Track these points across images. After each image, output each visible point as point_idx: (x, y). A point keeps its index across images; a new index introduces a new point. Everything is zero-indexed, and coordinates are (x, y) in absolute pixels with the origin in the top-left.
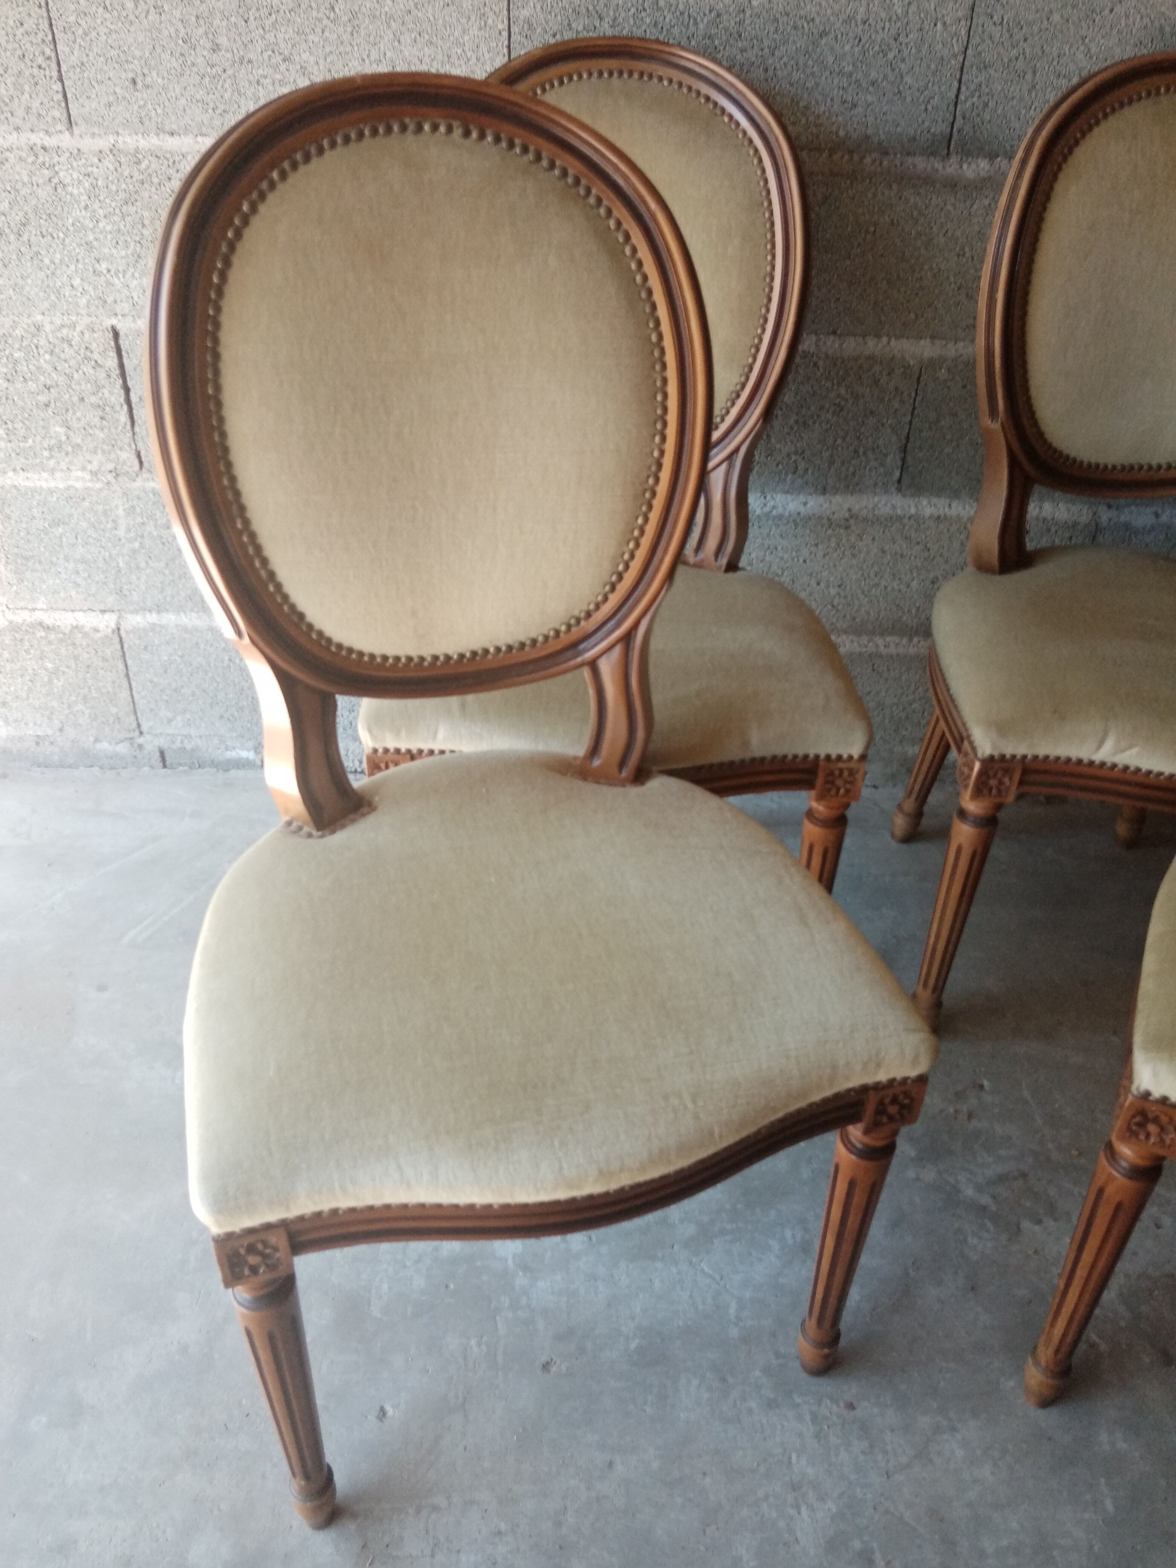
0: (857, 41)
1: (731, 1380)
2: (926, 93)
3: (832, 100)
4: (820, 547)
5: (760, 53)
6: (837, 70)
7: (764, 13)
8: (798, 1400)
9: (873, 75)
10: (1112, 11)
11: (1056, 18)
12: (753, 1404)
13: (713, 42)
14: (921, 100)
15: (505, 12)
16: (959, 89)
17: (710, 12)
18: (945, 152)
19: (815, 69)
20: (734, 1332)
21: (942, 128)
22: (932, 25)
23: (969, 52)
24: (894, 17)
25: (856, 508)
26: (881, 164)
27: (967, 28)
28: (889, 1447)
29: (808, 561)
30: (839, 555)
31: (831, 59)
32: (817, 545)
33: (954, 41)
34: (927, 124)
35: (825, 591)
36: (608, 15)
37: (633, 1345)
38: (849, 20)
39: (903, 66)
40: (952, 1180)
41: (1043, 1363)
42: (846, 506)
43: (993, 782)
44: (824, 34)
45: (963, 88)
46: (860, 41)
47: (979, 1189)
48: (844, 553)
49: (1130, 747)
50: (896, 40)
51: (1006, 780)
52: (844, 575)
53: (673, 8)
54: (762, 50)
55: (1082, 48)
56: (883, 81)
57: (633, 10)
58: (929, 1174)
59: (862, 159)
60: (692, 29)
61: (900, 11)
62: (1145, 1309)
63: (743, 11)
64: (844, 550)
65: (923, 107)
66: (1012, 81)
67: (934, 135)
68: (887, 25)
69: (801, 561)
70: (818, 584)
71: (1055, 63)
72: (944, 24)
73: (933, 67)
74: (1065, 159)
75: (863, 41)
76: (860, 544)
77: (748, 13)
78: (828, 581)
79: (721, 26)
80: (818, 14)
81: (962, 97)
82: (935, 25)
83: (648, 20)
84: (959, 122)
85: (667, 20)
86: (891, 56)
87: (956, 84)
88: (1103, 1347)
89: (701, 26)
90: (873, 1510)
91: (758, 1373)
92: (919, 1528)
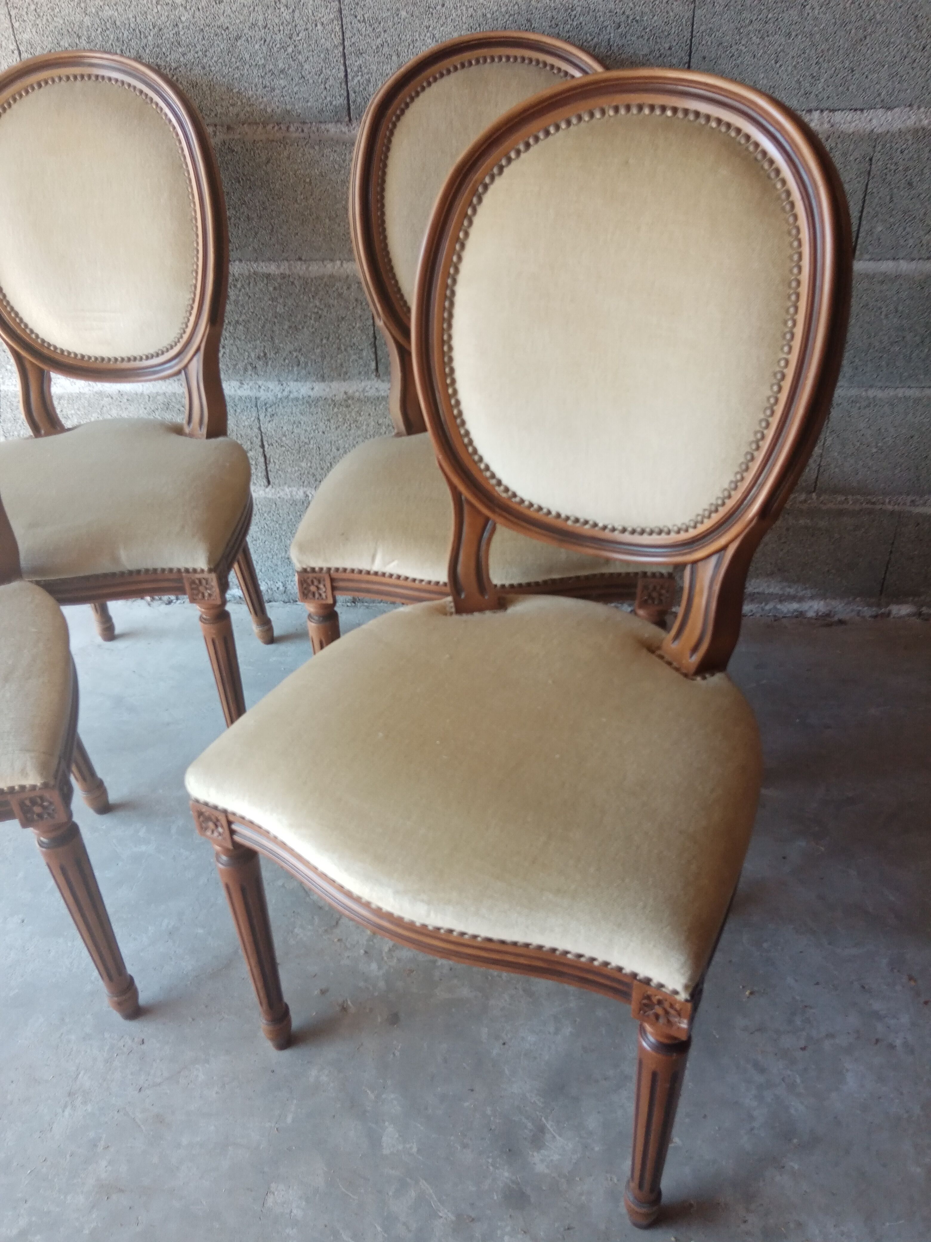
0: (262, 42)
1: (67, 1020)
2: (322, 76)
3: (256, 86)
4: (332, 421)
5: (196, 56)
6: (254, 64)
7: (191, 25)
9: (281, 65)
10: (443, 5)
11: (403, 14)
12: (73, 1037)
13: (161, 49)
14: (320, 81)
15: (12, 37)
16: (346, 71)
17: (154, 27)
18: (347, 119)
19: (238, 64)
21: (340, 101)
22: (314, 25)
23: (346, 43)
24: (285, 22)
25: (350, 392)
26: (303, 131)
27: (340, 26)
28: (153, 1072)
29: (326, 433)
30: (347, 428)
31: (247, 56)
32: (329, 420)
33: (333, 35)
34: (328, 99)
36: (83, 34)
37: (12, 994)
38: (253, 25)
39: (300, 57)
42: (342, 390)
44: (238, 38)
45: (349, 70)
46: (265, 41)
48: (350, 425)
49: (394, 560)
50: (290, 38)
51: (321, 586)
53: (127, 26)
54: (197, 53)
55: (428, 34)
56: (288, 69)
57: (100, 30)
59: (288, 128)
60: (145, 41)
61: (288, 17)
63: (177, 25)
64: (350, 424)
65: (322, 86)
66: (383, 62)
67: (335, 106)
68: (281, 28)
69: (321, 432)
70: (338, 450)
71: (411, 47)
72: (322, 24)
73: (322, 56)
74: (398, 118)
75: (268, 41)
76: (361, 419)
77: (181, 26)
78: (344, 447)
79: (164, 38)
80: (230, 23)
81: (350, 77)
82: (316, 25)
83: (112, 37)
84: (352, 96)
85: (125, 35)
86: (290, 50)
87: (342, 68)
88: (353, 1010)
89: (150, 38)
90: (116, 1113)
91: (89, 1016)
92: (142, 1126)
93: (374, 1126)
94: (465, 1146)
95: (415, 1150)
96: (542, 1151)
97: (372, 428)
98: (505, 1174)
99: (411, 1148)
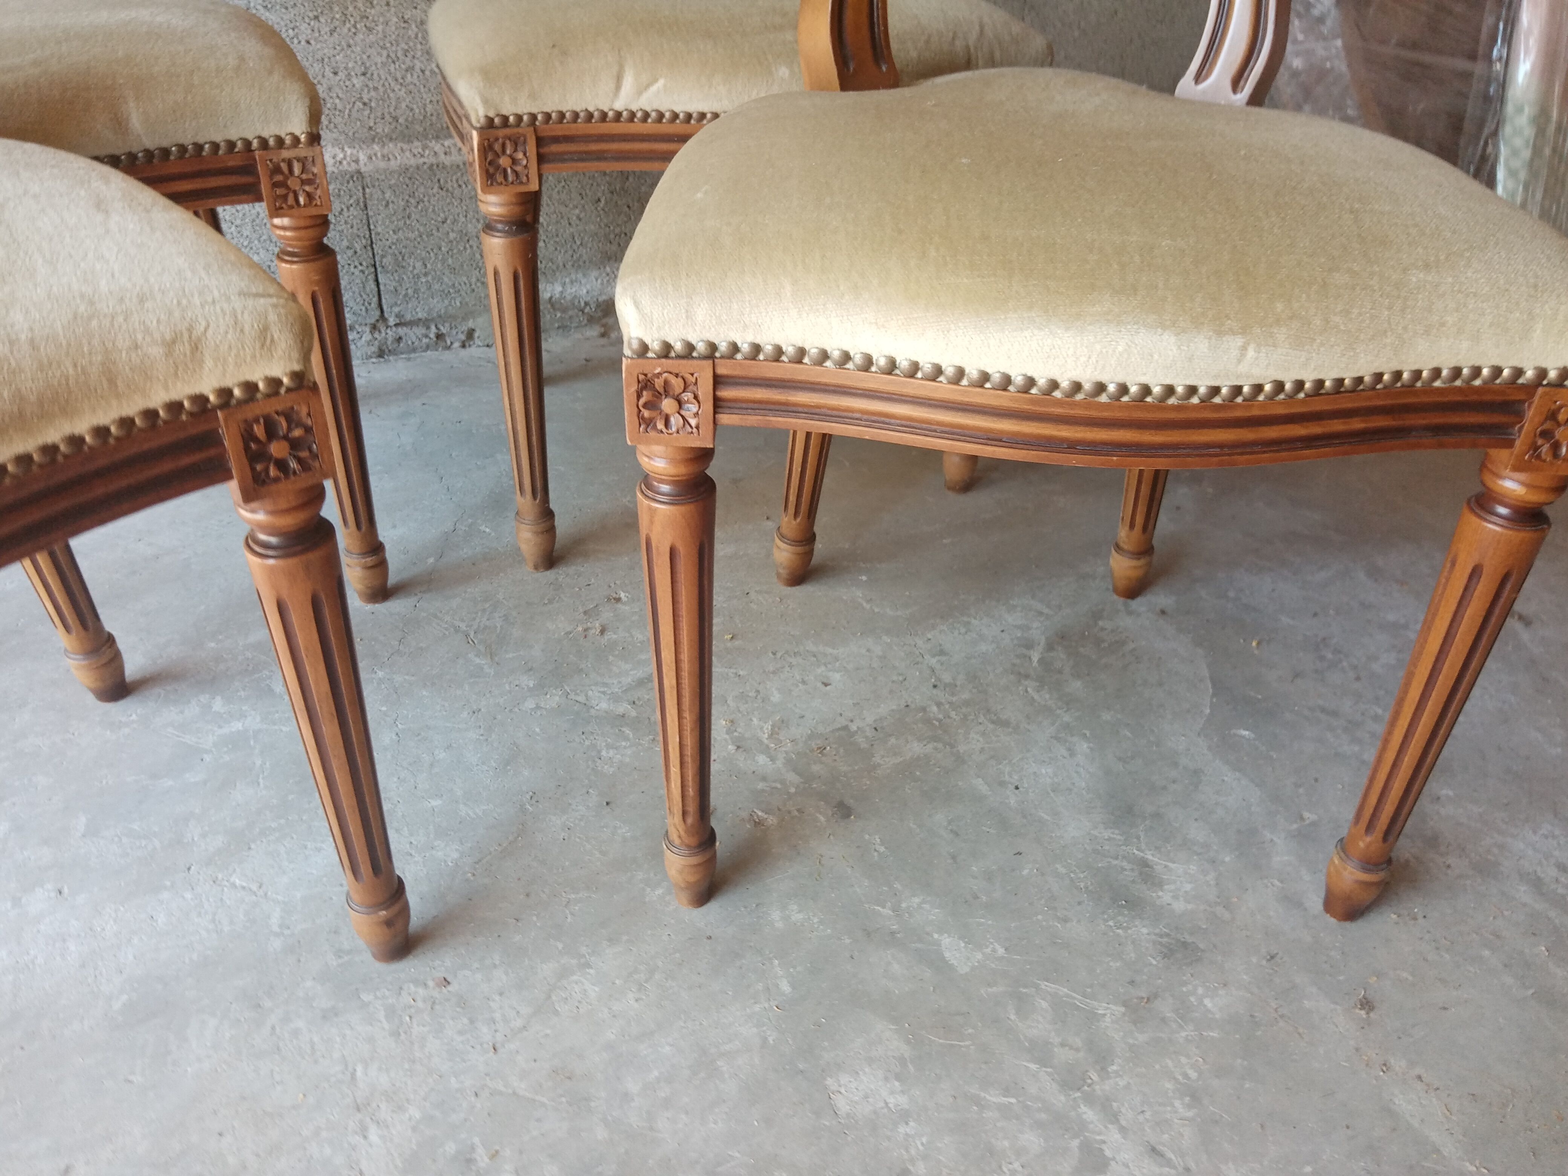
1: (267, 1003)
4: (322, 20)
8: (366, 997)
12: (300, 1024)
20: (277, 944)
28: (497, 1016)
29: (312, 42)
30: (349, 30)
32: (316, 18)
35: (347, 83)
37: (117, 1005)
40: (581, 698)
41: (677, 841)
43: (504, 161)
47: (615, 699)
48: (355, 27)
49: (656, 80)
51: (520, 155)
52: (365, 57)
58: (554, 699)
62: (816, 768)
64: (356, 22)
69: (303, 43)
70: (335, 73)
76: (373, 11)
78: (346, 68)
88: (772, 820)
90: (473, 1099)
91: (309, 984)
92: (538, 1098)
93: (919, 945)
94: (1065, 920)
95: (1001, 951)
96: (1166, 887)
97: (393, 28)
98: (1142, 931)
99: (994, 950)
